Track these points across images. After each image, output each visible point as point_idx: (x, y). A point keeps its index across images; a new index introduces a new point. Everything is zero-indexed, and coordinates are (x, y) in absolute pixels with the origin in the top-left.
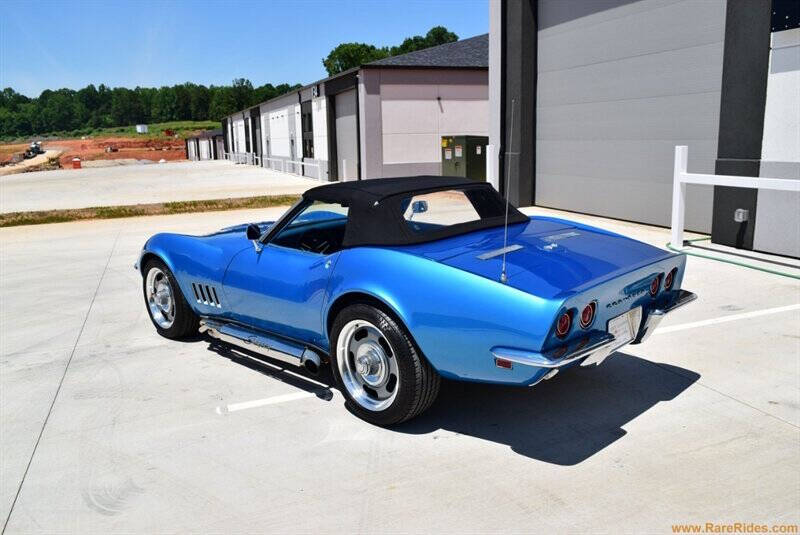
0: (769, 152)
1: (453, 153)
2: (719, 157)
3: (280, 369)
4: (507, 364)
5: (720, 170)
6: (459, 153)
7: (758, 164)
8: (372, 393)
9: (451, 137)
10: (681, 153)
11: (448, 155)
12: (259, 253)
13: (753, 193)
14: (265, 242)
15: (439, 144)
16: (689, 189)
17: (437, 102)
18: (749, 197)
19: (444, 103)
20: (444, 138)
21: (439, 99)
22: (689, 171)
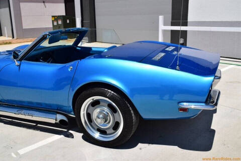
0: (190, 18)
1: (57, 23)
2: (172, 20)
3: (35, 124)
4: (185, 110)
5: (173, 24)
6: (60, 22)
7: (187, 22)
8: (103, 132)
9: (56, 16)
10: (161, 18)
11: (55, 24)
12: (19, 66)
13: (185, 32)
14: (20, 60)
15: (51, 19)
16: (164, 31)
17: (43, 4)
18: (184, 34)
19: (46, 4)
20: (53, 17)
21: (44, 2)
22: (164, 25)
